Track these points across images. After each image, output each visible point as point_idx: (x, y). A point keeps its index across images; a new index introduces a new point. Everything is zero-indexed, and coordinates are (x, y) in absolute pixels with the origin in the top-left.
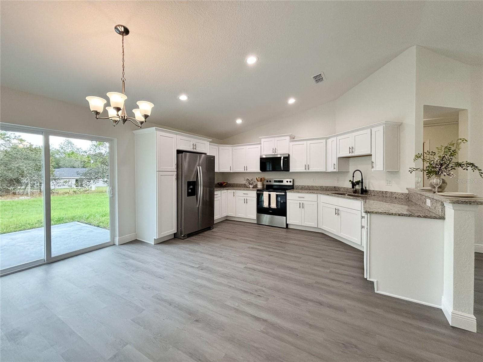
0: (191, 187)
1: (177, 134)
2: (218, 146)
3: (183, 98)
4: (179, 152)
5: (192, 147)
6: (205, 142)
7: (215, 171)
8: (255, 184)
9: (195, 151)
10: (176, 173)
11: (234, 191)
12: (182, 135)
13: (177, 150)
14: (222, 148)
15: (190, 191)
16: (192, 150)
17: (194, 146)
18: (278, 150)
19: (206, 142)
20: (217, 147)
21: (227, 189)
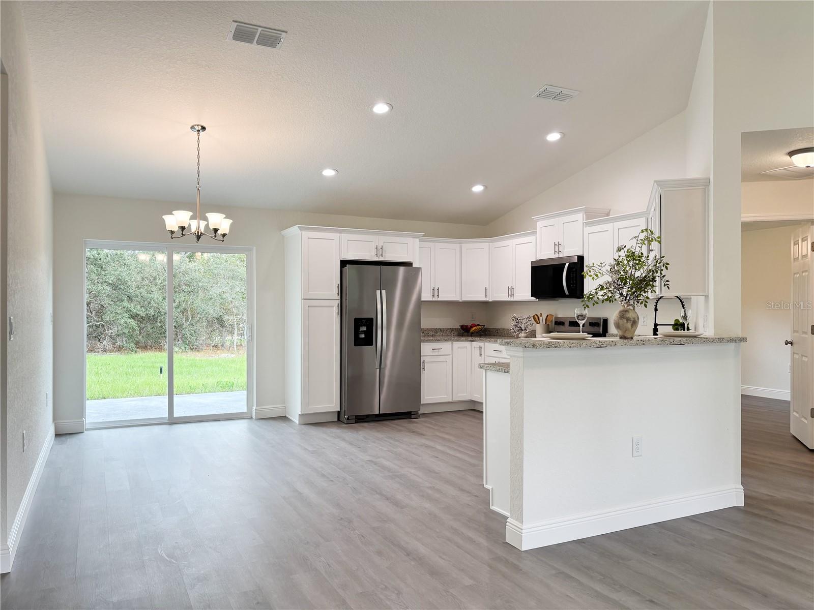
0: (364, 328)
1: (341, 232)
2: (460, 243)
3: (329, 173)
4: (344, 263)
5: (374, 252)
6: (410, 240)
7: (422, 299)
8: (530, 328)
9: (381, 259)
10: (339, 302)
11: (481, 344)
12: (351, 232)
13: (341, 261)
14: (471, 246)
15: (363, 336)
16: (375, 259)
17: (379, 250)
18: (564, 249)
19: (412, 239)
20: (457, 246)
21: (470, 338)
